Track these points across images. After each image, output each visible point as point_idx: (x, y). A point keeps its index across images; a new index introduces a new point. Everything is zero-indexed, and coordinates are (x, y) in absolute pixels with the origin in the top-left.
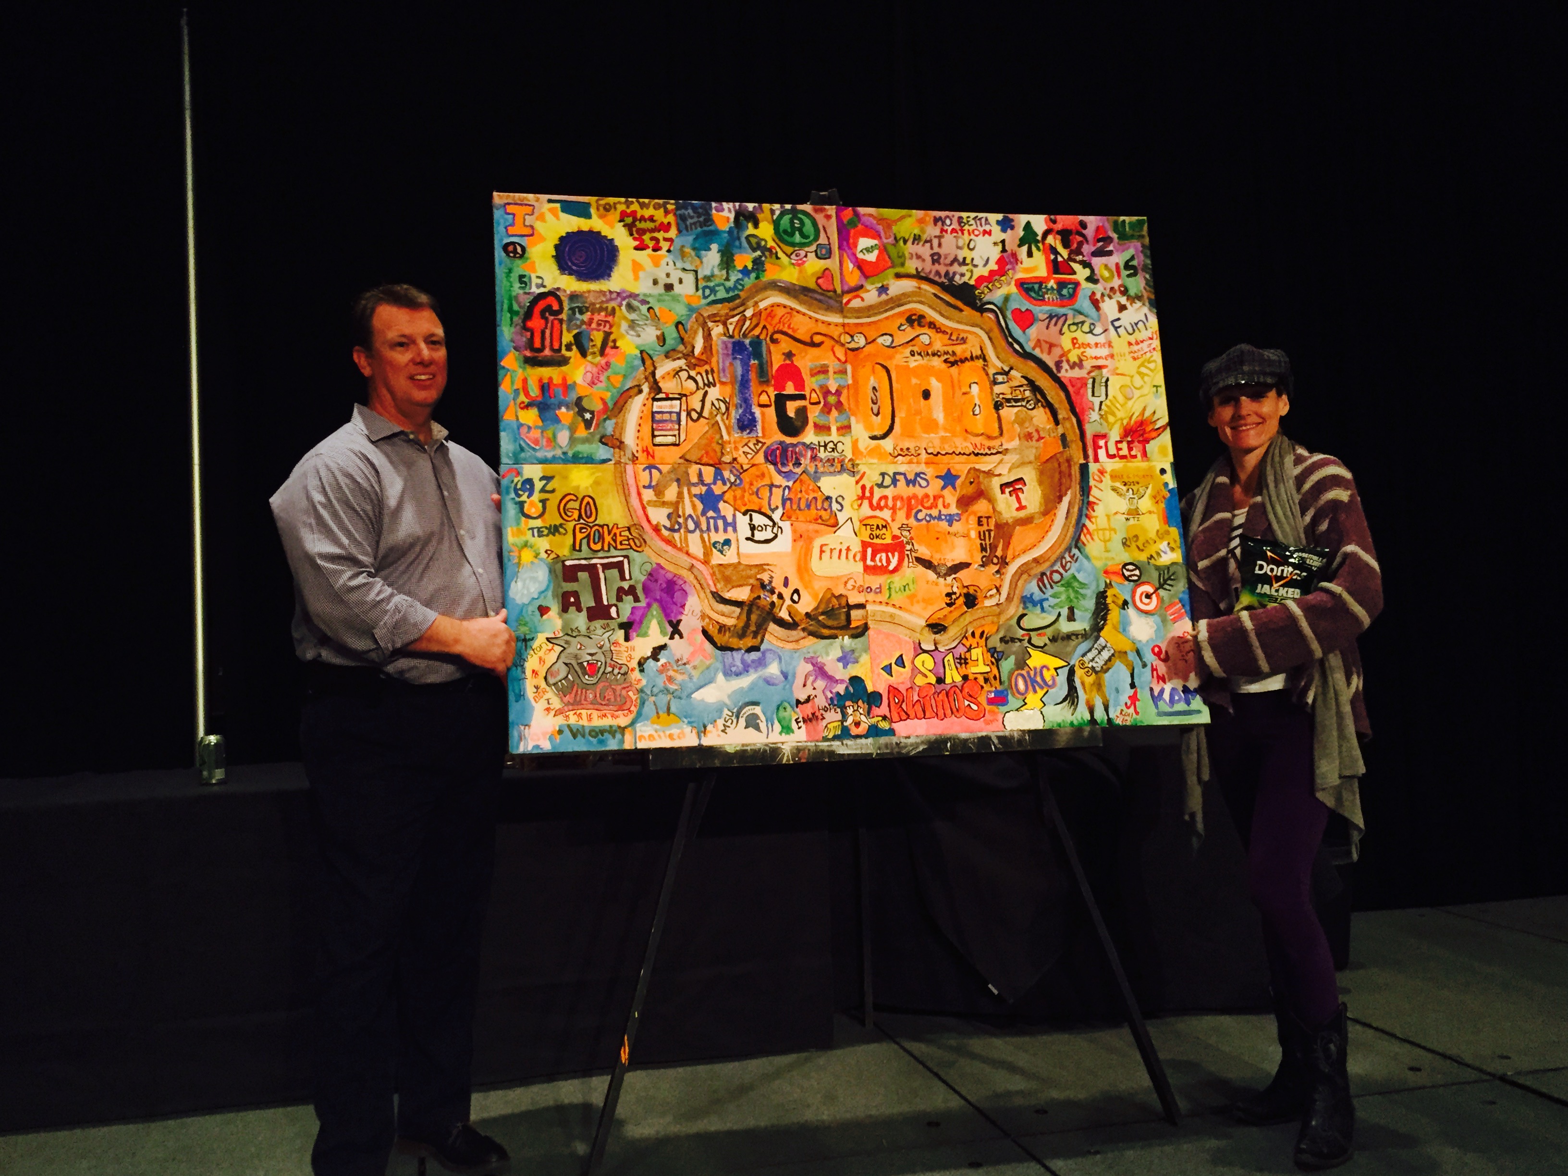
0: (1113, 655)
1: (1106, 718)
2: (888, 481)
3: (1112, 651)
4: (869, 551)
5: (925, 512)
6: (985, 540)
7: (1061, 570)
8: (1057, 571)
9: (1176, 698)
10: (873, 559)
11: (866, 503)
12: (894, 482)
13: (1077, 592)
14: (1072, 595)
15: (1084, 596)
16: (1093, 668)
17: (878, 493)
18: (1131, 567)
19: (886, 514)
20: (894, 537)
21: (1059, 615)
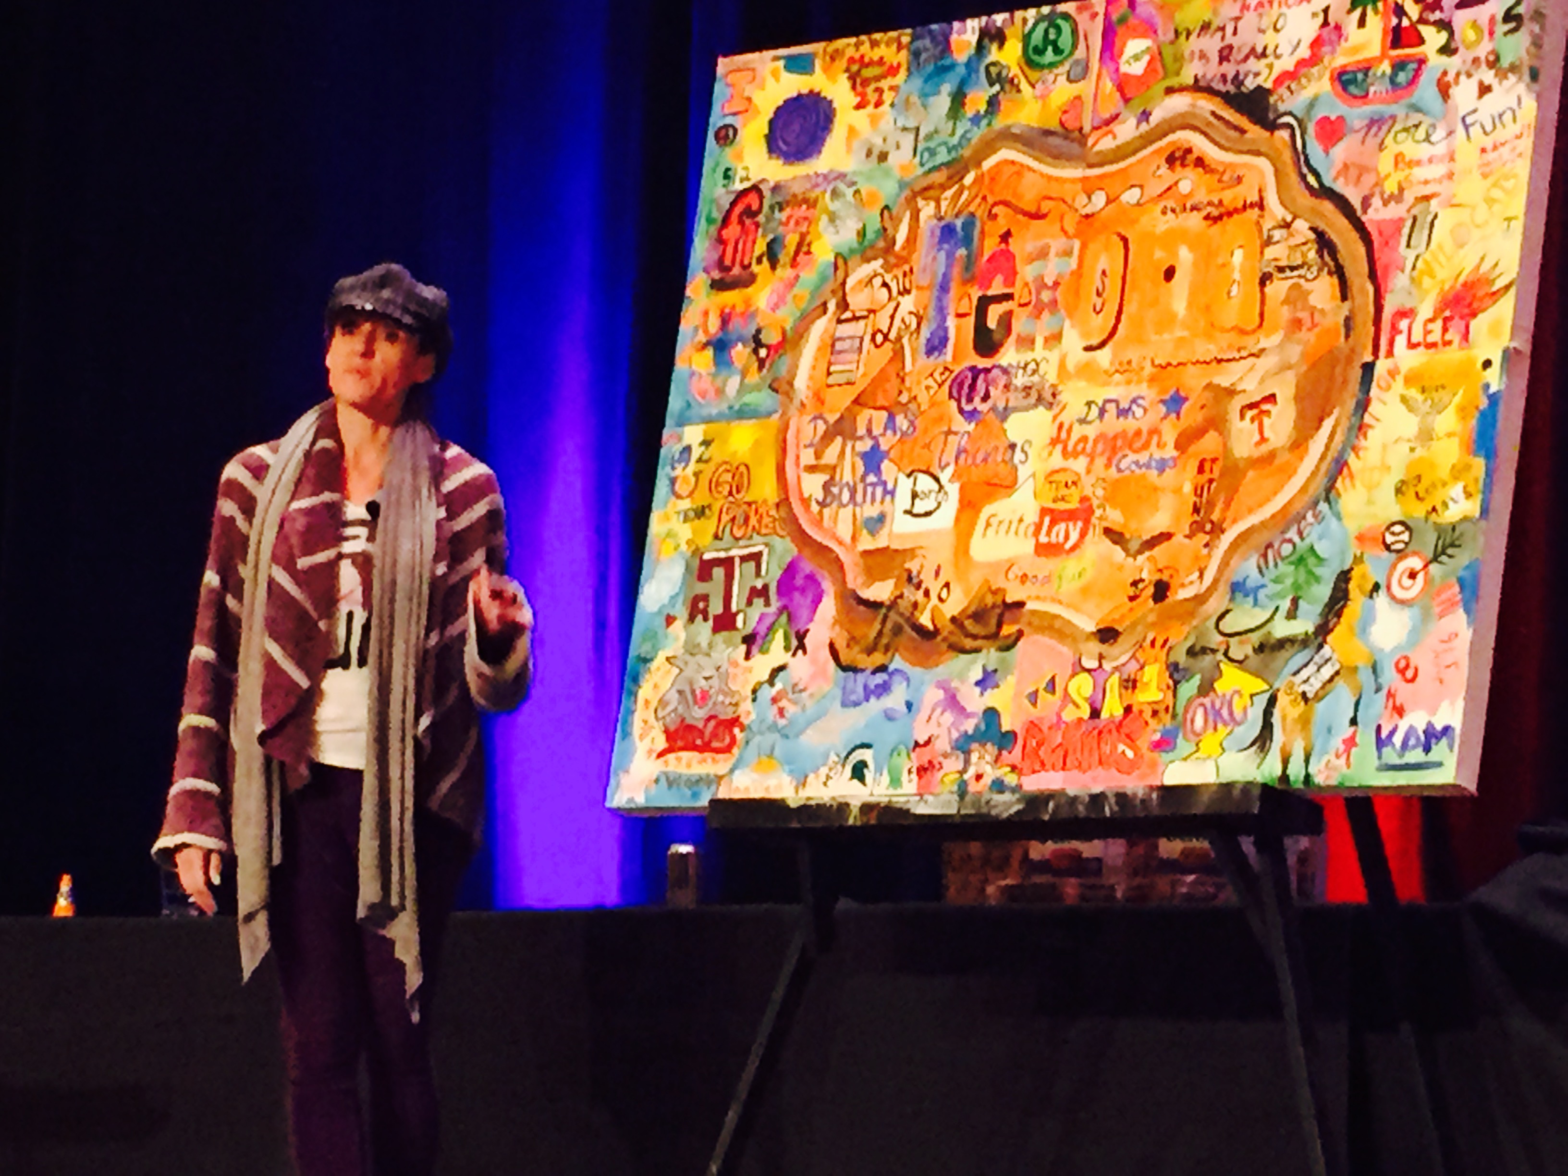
0: (1337, 673)
1: (1303, 773)
2: (1095, 411)
3: (1337, 667)
4: (1047, 520)
5: (1132, 457)
6: (1201, 496)
7: (1296, 539)
8: (1290, 541)
9: (1412, 742)
10: (1049, 533)
11: (1059, 448)
12: (1102, 412)
13: (1310, 573)
14: (1302, 576)
15: (1318, 579)
16: (1304, 694)
17: (1078, 431)
18: (1398, 528)
19: (1079, 465)
20: (1084, 499)
21: (1277, 608)
